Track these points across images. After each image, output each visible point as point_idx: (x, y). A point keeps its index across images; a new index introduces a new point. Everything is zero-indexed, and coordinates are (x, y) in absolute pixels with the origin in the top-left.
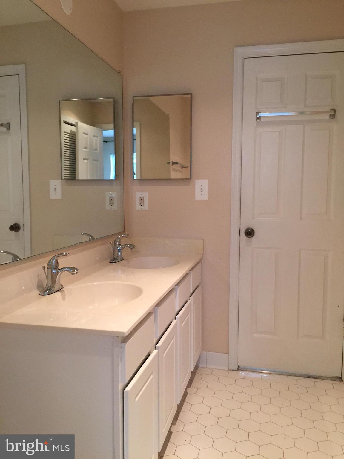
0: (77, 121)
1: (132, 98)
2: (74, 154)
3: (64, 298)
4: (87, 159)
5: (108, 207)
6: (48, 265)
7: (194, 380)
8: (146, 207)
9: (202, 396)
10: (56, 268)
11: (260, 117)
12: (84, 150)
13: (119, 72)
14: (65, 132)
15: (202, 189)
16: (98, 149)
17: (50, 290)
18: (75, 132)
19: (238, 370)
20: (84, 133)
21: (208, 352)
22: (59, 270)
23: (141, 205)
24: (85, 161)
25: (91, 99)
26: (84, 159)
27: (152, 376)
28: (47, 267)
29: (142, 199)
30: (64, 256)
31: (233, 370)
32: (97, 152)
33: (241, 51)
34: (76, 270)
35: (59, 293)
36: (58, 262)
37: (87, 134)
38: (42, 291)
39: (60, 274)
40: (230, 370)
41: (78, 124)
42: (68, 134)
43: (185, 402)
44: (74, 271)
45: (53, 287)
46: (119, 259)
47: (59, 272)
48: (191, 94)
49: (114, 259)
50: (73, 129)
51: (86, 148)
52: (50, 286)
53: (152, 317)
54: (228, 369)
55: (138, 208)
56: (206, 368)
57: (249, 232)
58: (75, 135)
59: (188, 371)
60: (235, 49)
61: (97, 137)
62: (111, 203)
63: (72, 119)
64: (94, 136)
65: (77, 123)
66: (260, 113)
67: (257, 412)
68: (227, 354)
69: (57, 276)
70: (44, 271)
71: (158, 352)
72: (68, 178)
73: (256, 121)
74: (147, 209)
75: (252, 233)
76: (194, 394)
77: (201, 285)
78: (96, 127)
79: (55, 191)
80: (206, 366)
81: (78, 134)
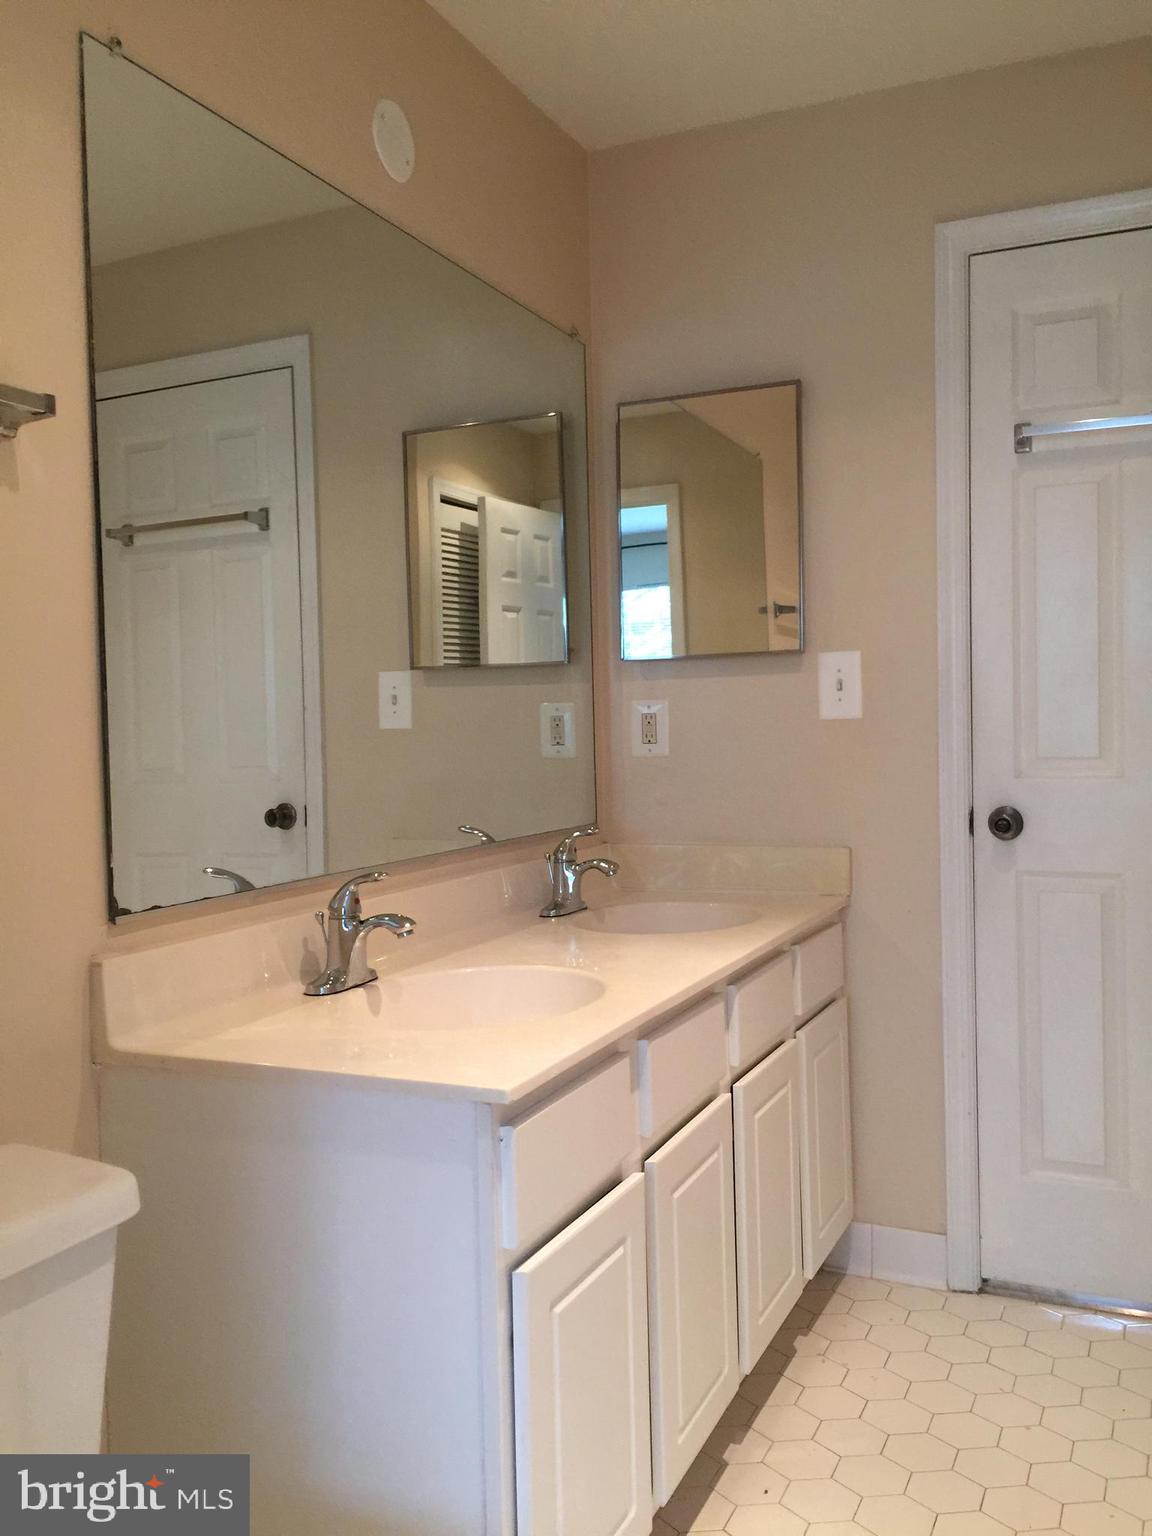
0: (481, 493)
1: (615, 408)
2: (474, 594)
3: (375, 1008)
4: (517, 610)
5: (548, 750)
6: (331, 907)
7: (824, 1312)
8: (662, 747)
9: (844, 1365)
10: (353, 916)
11: (1029, 439)
12: (504, 579)
13: (573, 335)
14: (443, 530)
15: (841, 684)
16: (551, 577)
17: (336, 980)
18: (476, 528)
19: (981, 1291)
20: (505, 531)
21: (877, 1227)
22: (362, 922)
23: (649, 739)
24: (511, 615)
25: (519, 418)
26: (506, 609)
27: (620, 1251)
28: (327, 913)
29: (649, 721)
30: (376, 880)
31: (963, 1292)
32: (545, 585)
33: (958, 235)
34: (408, 925)
35: (361, 990)
36: (357, 901)
37: (515, 533)
38: (312, 983)
39: (365, 937)
40: (955, 1291)
41: (484, 504)
42: (457, 536)
43: (783, 1379)
44: (403, 926)
45: (345, 973)
46: (571, 905)
47: (361, 931)
48: (798, 383)
49: (557, 908)
50: (471, 518)
51: (511, 574)
52: (337, 971)
53: (622, 1068)
54: (945, 1288)
55: (638, 748)
56: (872, 1278)
57: (1005, 820)
58: (477, 537)
59: (790, 1274)
60: (939, 227)
61: (547, 539)
62: (558, 736)
63: (467, 488)
64: (537, 537)
65: (482, 500)
66: (1029, 425)
67: (1028, 1428)
68: (944, 1237)
69: (354, 941)
70: (319, 926)
71: (647, 1180)
72: (457, 662)
73: (1016, 452)
74: (666, 751)
75: (1014, 826)
76: (819, 1355)
77: (845, 999)
78: (547, 510)
79: (394, 704)
80: (872, 1273)
81: (485, 534)
